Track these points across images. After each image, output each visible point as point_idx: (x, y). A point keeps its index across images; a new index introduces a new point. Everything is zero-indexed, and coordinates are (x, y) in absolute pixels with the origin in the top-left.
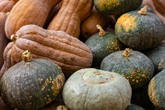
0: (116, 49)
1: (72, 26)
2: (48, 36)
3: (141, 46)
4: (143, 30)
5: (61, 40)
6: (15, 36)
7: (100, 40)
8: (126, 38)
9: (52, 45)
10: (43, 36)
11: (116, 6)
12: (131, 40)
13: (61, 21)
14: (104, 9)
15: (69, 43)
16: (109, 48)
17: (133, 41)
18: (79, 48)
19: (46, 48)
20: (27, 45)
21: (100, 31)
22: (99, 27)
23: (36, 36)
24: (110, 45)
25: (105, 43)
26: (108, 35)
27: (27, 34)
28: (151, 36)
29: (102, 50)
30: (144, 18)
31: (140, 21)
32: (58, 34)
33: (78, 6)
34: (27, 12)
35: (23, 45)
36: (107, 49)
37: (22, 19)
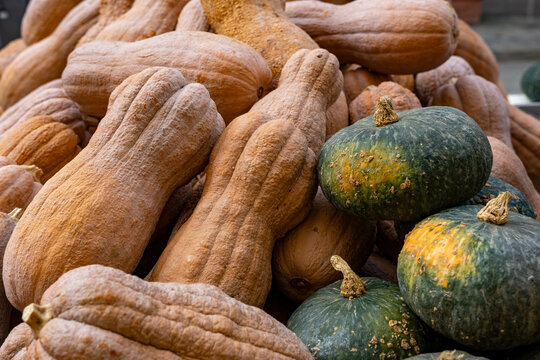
0: (404, 345)
1: (245, 261)
2: (157, 307)
3: (494, 340)
4: (501, 279)
5: (205, 322)
6: (39, 309)
7: (344, 311)
8: (439, 309)
9: (172, 343)
10: (142, 311)
11: (400, 192)
12: (458, 316)
13: (203, 242)
14: (356, 201)
15: (235, 332)
16: (379, 344)
17: (467, 319)
18: (269, 349)
19: (152, 353)
20: (80, 346)
21: (345, 277)
22: (340, 264)
23: (116, 309)
24: (384, 332)
25: (363, 324)
26: (373, 293)
27: (84, 303)
28: (528, 304)
29: (353, 350)
30: (501, 236)
31: (487, 249)
32: (195, 299)
33: (266, 187)
34: (82, 213)
35: (68, 346)
36: (373, 345)
37: (65, 239)
